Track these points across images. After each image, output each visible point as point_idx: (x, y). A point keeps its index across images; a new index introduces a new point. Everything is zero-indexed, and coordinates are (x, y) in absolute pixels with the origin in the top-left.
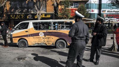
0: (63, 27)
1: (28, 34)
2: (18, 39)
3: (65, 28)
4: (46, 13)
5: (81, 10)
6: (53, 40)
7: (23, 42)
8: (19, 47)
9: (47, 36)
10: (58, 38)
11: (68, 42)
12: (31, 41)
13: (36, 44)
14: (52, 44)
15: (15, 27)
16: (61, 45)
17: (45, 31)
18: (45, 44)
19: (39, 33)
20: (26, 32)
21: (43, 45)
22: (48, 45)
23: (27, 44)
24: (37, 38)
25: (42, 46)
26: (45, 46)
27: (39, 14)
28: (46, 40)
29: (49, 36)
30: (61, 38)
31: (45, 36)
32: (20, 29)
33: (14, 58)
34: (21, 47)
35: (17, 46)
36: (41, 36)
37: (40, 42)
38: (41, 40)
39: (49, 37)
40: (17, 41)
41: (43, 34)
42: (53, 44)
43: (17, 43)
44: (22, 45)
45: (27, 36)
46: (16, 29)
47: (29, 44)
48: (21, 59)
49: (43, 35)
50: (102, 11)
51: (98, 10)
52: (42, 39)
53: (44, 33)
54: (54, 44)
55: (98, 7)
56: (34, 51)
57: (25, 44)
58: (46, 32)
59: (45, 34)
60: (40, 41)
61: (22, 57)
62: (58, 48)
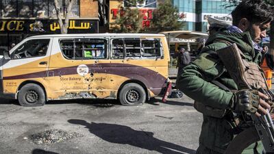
0: (138, 51)
1: (47, 69)
2: (19, 82)
3: (142, 53)
4: (78, 18)
5: (165, 12)
6: (112, 84)
7: (32, 90)
8: (19, 105)
9: (96, 75)
10: (124, 79)
11: (151, 88)
12: (55, 87)
13: (69, 96)
14: (109, 95)
15: (11, 52)
16: (132, 97)
17: (92, 62)
18: (93, 94)
19: (77, 67)
20: (42, 63)
21: (85, 97)
22: (99, 96)
23: (44, 95)
24: (70, 79)
25: (83, 99)
26: (92, 100)
27: (63, 21)
28: (94, 84)
29: (103, 75)
30: (133, 78)
31: (92, 75)
32: (23, 56)
33: (17, 135)
34: (25, 105)
35: (16, 102)
36: (82, 74)
37: (77, 91)
38: (82, 83)
39: (104, 77)
40: (17, 88)
41: (87, 69)
42: (112, 94)
43: (14, 95)
44: (28, 99)
45: (43, 74)
46: (12, 57)
47: (48, 96)
48: (39, 136)
49: (87, 71)
50: (203, 18)
51: (195, 14)
52: (84, 81)
53: (89, 66)
54: (116, 94)
55: (195, 8)
56: (65, 114)
57: (39, 97)
58: (94, 63)
59: (93, 69)
60: (77, 88)
61: (40, 131)
62: (126, 104)
